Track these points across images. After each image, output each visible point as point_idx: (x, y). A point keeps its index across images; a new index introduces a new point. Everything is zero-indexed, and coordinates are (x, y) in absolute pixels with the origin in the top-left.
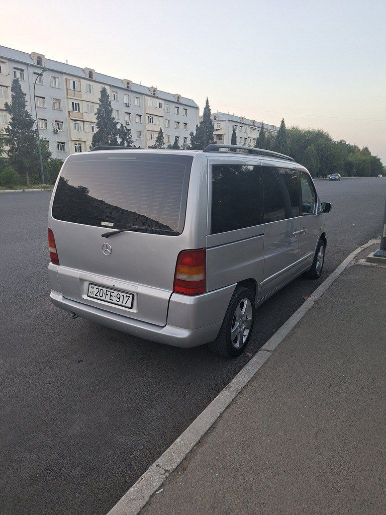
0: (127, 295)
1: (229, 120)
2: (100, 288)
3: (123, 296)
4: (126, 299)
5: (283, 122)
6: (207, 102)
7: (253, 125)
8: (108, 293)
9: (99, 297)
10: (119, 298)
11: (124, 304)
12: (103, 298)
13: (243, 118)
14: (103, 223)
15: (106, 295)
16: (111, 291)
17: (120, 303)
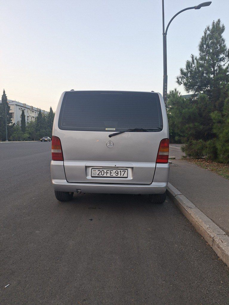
0: (123, 170)
1: (16, 105)
2: (101, 170)
3: (121, 171)
4: (122, 173)
5: (51, 109)
6: (4, 92)
7: (32, 109)
8: (108, 172)
9: (101, 176)
10: (118, 173)
11: (122, 176)
12: (105, 175)
13: (25, 104)
14: (106, 129)
15: (107, 173)
16: (110, 170)
17: (119, 176)
